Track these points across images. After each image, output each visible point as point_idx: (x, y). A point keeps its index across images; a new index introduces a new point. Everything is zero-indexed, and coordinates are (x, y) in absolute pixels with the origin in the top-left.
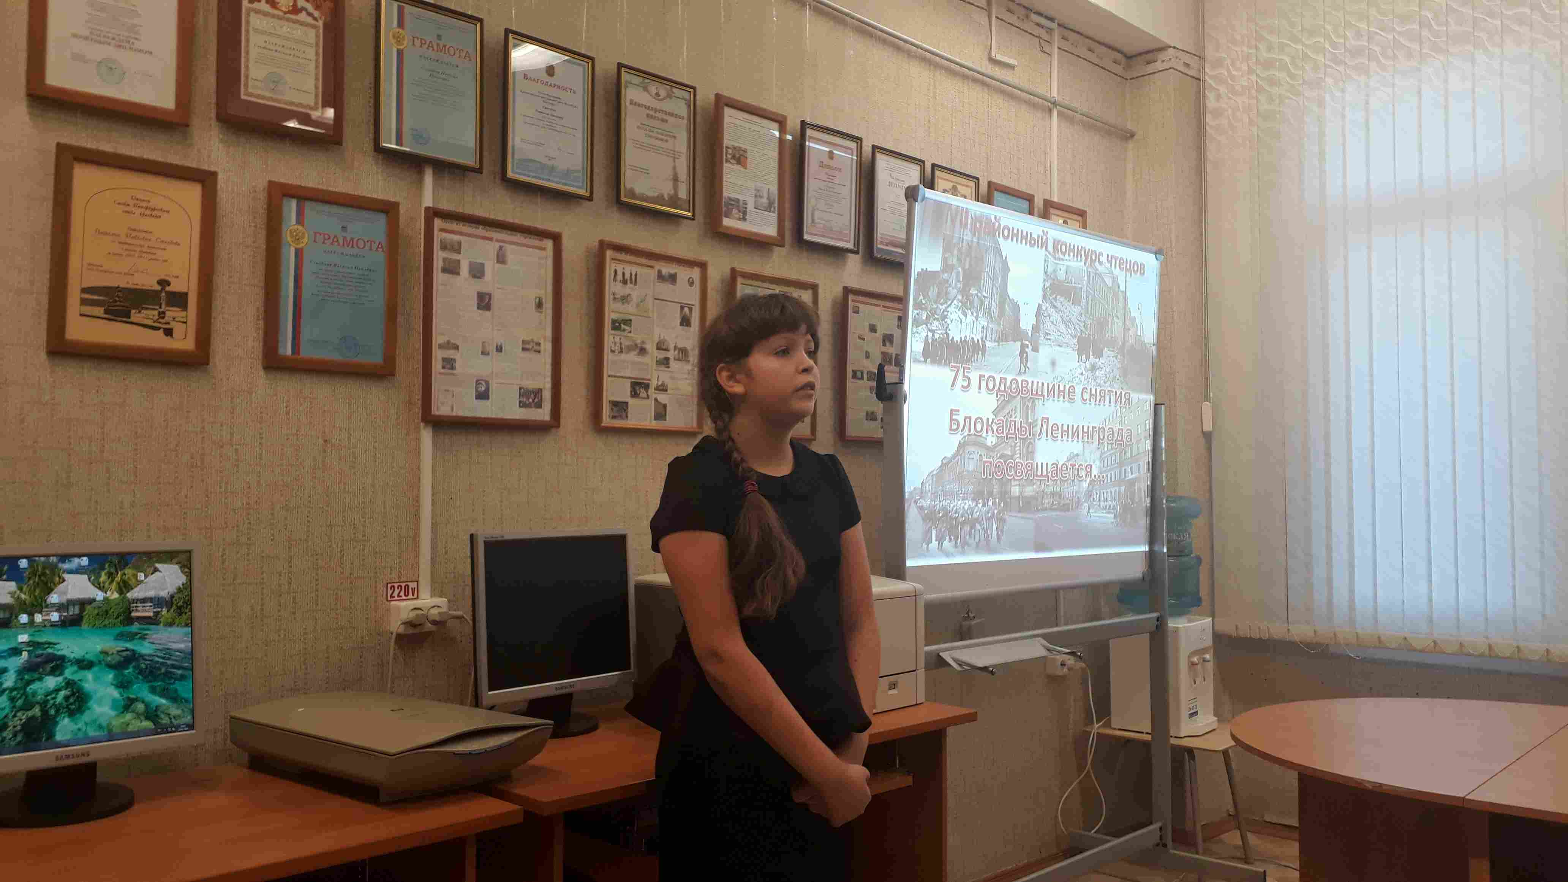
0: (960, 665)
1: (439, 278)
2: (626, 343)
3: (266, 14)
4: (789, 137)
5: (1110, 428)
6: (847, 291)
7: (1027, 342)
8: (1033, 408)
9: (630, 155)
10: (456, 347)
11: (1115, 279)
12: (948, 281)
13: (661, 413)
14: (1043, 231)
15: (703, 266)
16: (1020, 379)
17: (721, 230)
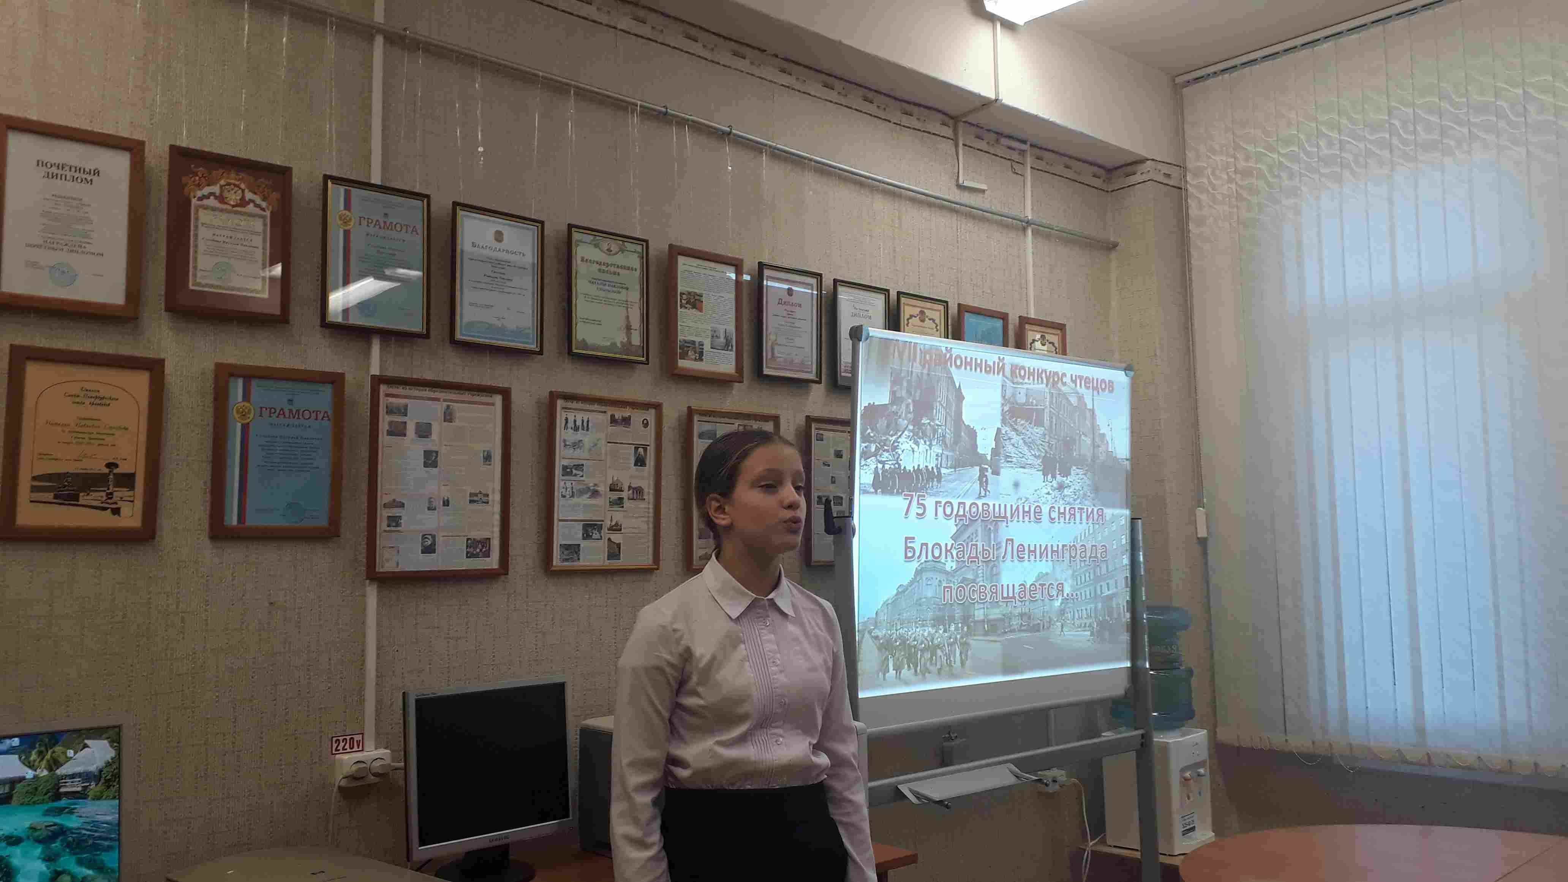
0: (918, 798)
1: (384, 439)
2: (577, 487)
3: (214, 209)
4: (746, 277)
5: (1082, 546)
6: (809, 420)
7: (986, 467)
8: (996, 530)
9: (581, 308)
10: (402, 505)
11: (1081, 398)
12: (897, 413)
13: (614, 552)
14: (999, 357)
15: (658, 407)
16: (980, 503)
17: (676, 372)
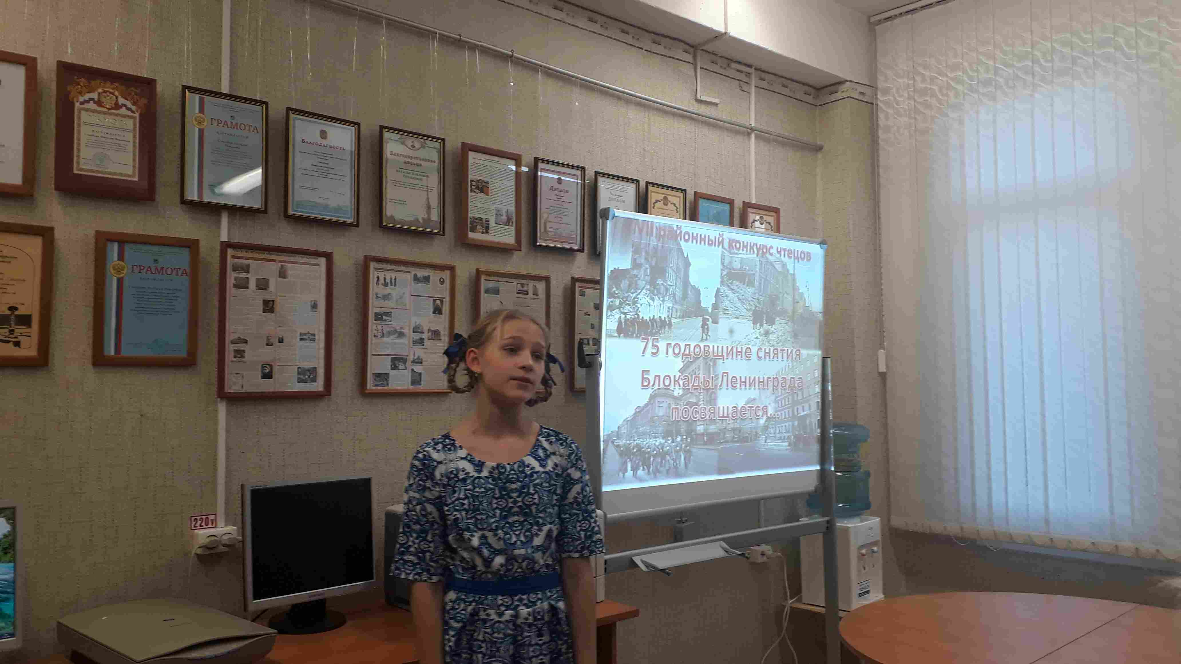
0: (647, 567)
1: (231, 291)
2: (386, 330)
3: (94, 111)
4: (525, 169)
5: (783, 378)
6: (574, 280)
7: (708, 317)
8: (715, 365)
9: (390, 192)
10: (246, 342)
11: (784, 265)
12: (637, 276)
13: (417, 379)
14: (719, 234)
15: (452, 269)
16: (702, 345)
17: (467, 242)
